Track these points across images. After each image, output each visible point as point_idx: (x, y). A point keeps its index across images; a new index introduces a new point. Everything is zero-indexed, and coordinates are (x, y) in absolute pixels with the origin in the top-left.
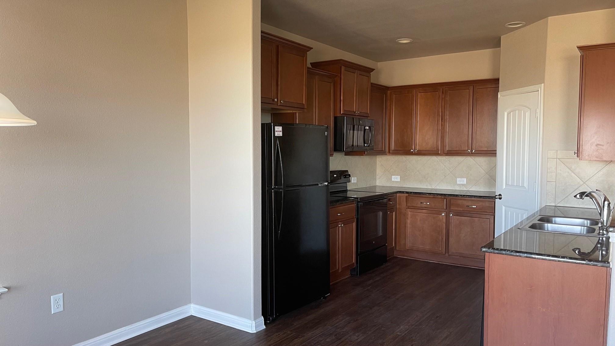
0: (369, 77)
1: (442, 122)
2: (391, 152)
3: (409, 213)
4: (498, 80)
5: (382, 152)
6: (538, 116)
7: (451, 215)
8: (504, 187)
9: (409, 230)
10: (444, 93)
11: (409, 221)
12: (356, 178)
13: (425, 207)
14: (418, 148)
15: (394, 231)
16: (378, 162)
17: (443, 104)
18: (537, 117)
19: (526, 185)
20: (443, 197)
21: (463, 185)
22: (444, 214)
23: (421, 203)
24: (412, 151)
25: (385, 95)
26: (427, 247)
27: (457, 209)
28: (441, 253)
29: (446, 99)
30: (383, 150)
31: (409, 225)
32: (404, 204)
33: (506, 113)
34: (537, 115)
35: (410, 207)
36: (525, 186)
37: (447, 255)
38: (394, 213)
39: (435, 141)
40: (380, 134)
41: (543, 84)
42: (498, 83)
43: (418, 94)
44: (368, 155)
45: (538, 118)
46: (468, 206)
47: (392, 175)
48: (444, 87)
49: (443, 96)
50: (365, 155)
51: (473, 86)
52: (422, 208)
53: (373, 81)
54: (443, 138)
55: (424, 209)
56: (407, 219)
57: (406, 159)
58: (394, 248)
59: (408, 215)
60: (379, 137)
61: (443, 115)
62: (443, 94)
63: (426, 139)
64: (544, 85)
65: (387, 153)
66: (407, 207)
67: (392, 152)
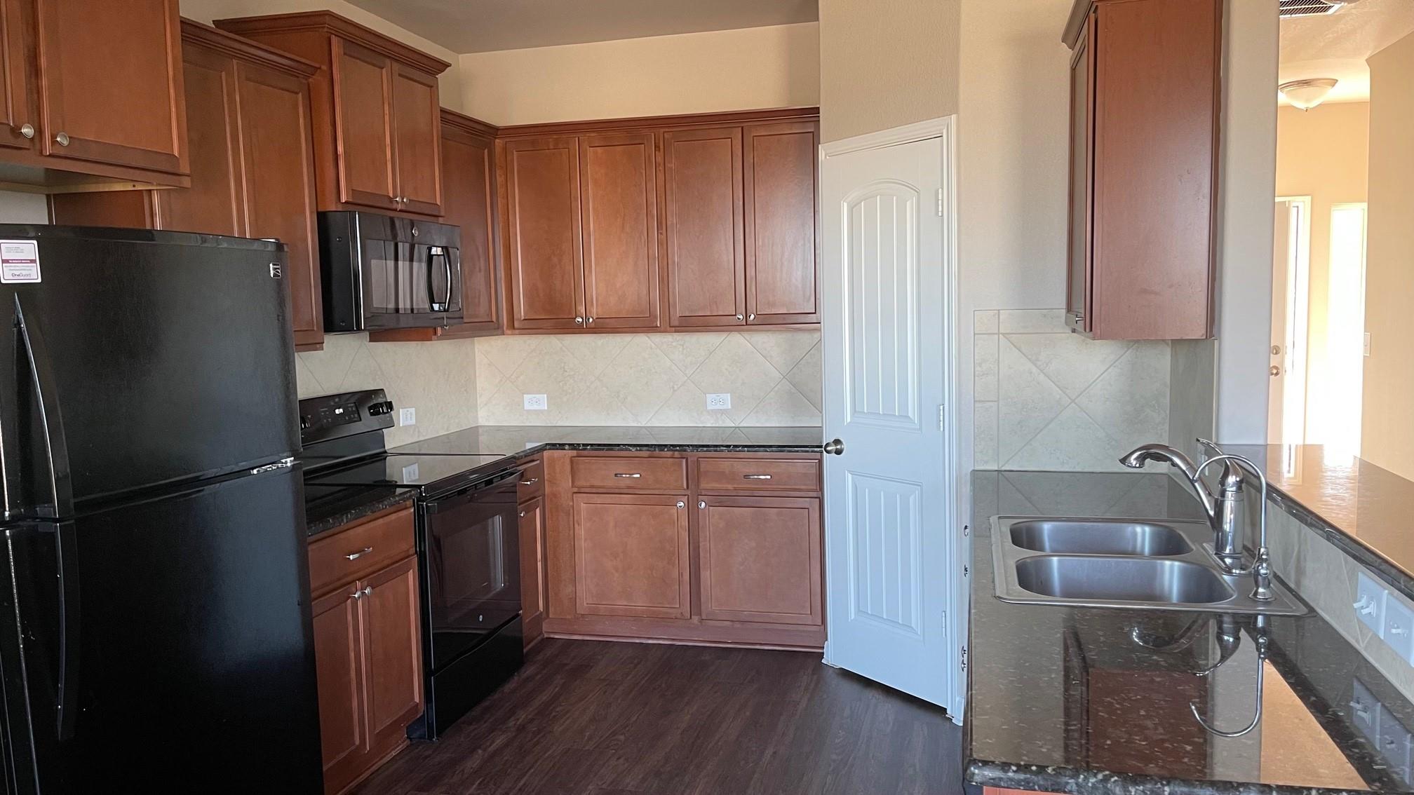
0: (433, 87)
1: (661, 234)
2: (516, 326)
3: (583, 506)
4: (817, 110)
5: (490, 327)
6: (942, 211)
7: (703, 504)
8: (849, 420)
9: (584, 556)
10: (662, 147)
11: (581, 532)
12: (413, 410)
13: (629, 488)
14: (595, 312)
15: (539, 564)
16: (479, 357)
17: (660, 182)
18: (940, 214)
19: (912, 412)
20: (676, 453)
21: (723, 412)
22: (682, 504)
23: (616, 475)
24: (581, 320)
25: (486, 151)
26: (640, 603)
27: (717, 485)
28: (679, 616)
29: (668, 165)
30: (493, 322)
31: (583, 544)
32: (565, 483)
33: (845, 204)
34: (940, 209)
35: (583, 490)
36: (910, 415)
37: (695, 619)
38: (538, 510)
39: (645, 292)
40: (480, 271)
41: (954, 117)
42: (817, 119)
43: (586, 150)
44: (446, 336)
45: (942, 216)
46: (746, 476)
47: (523, 394)
48: (662, 130)
49: (660, 159)
50: (439, 339)
51: (742, 128)
52: (617, 491)
53: (446, 101)
54: (665, 281)
55: (626, 491)
56: (576, 526)
57: (561, 345)
58: (544, 615)
59: (579, 513)
60: (479, 281)
61: (661, 214)
62: (659, 150)
63: (618, 285)
64: (958, 120)
65: (505, 328)
66: (576, 490)
67: (521, 327)
